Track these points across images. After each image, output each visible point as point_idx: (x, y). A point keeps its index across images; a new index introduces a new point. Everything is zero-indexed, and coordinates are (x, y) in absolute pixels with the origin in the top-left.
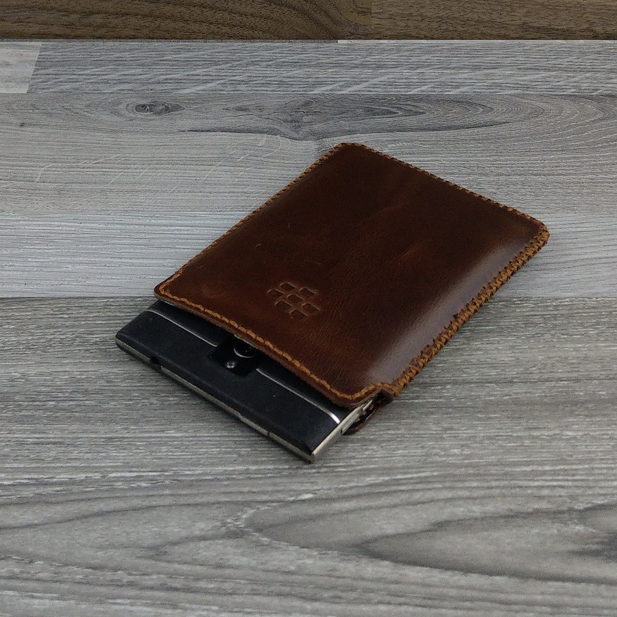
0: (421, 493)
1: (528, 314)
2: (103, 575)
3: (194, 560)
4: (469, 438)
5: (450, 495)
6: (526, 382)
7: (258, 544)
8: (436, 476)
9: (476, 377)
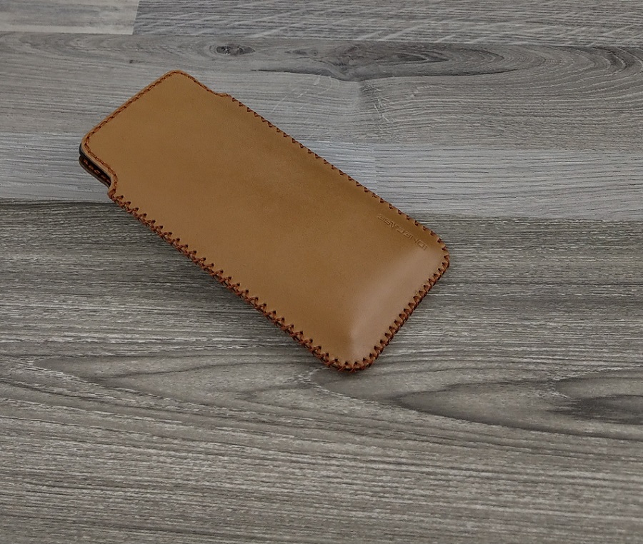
0: (440, 363)
1: (525, 231)
2: (212, 410)
3: (276, 402)
4: (476, 325)
5: (461, 366)
6: (521, 284)
7: (321, 393)
8: (450, 351)
9: (482, 279)
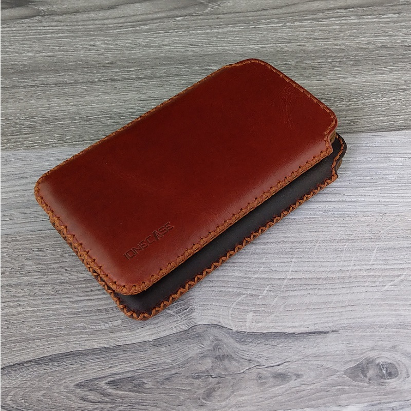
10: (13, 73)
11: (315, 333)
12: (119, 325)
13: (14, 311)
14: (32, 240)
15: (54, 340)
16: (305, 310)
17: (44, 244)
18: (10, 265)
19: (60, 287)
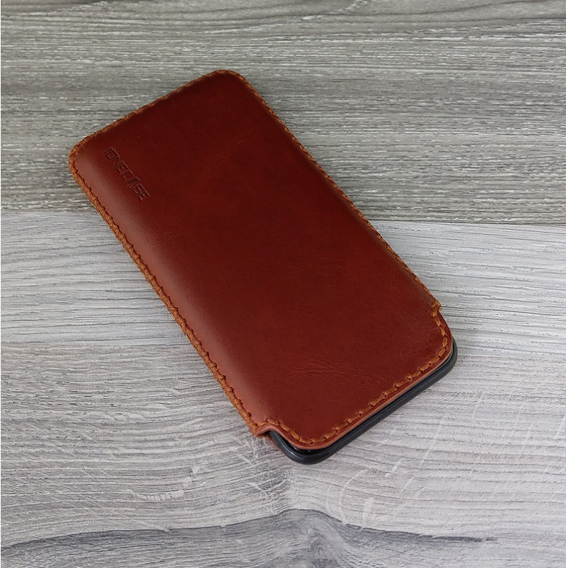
10: (61, 90)
11: (461, 539)
12: (179, 498)
13: (36, 461)
14: (68, 354)
15: (87, 511)
16: (451, 502)
17: (84, 361)
18: (34, 390)
19: (101, 431)
